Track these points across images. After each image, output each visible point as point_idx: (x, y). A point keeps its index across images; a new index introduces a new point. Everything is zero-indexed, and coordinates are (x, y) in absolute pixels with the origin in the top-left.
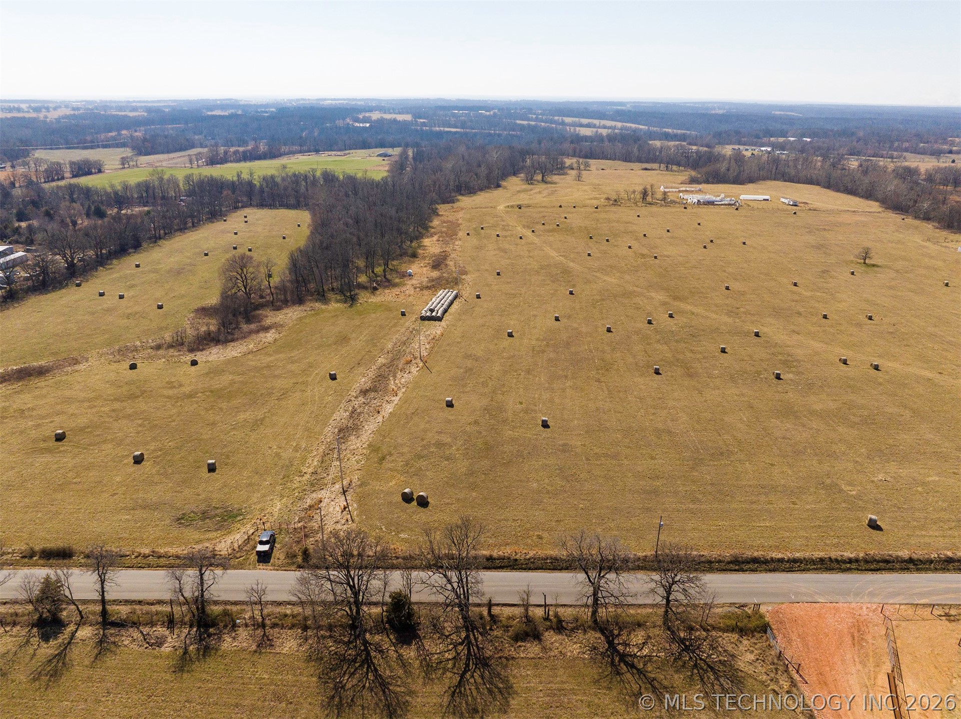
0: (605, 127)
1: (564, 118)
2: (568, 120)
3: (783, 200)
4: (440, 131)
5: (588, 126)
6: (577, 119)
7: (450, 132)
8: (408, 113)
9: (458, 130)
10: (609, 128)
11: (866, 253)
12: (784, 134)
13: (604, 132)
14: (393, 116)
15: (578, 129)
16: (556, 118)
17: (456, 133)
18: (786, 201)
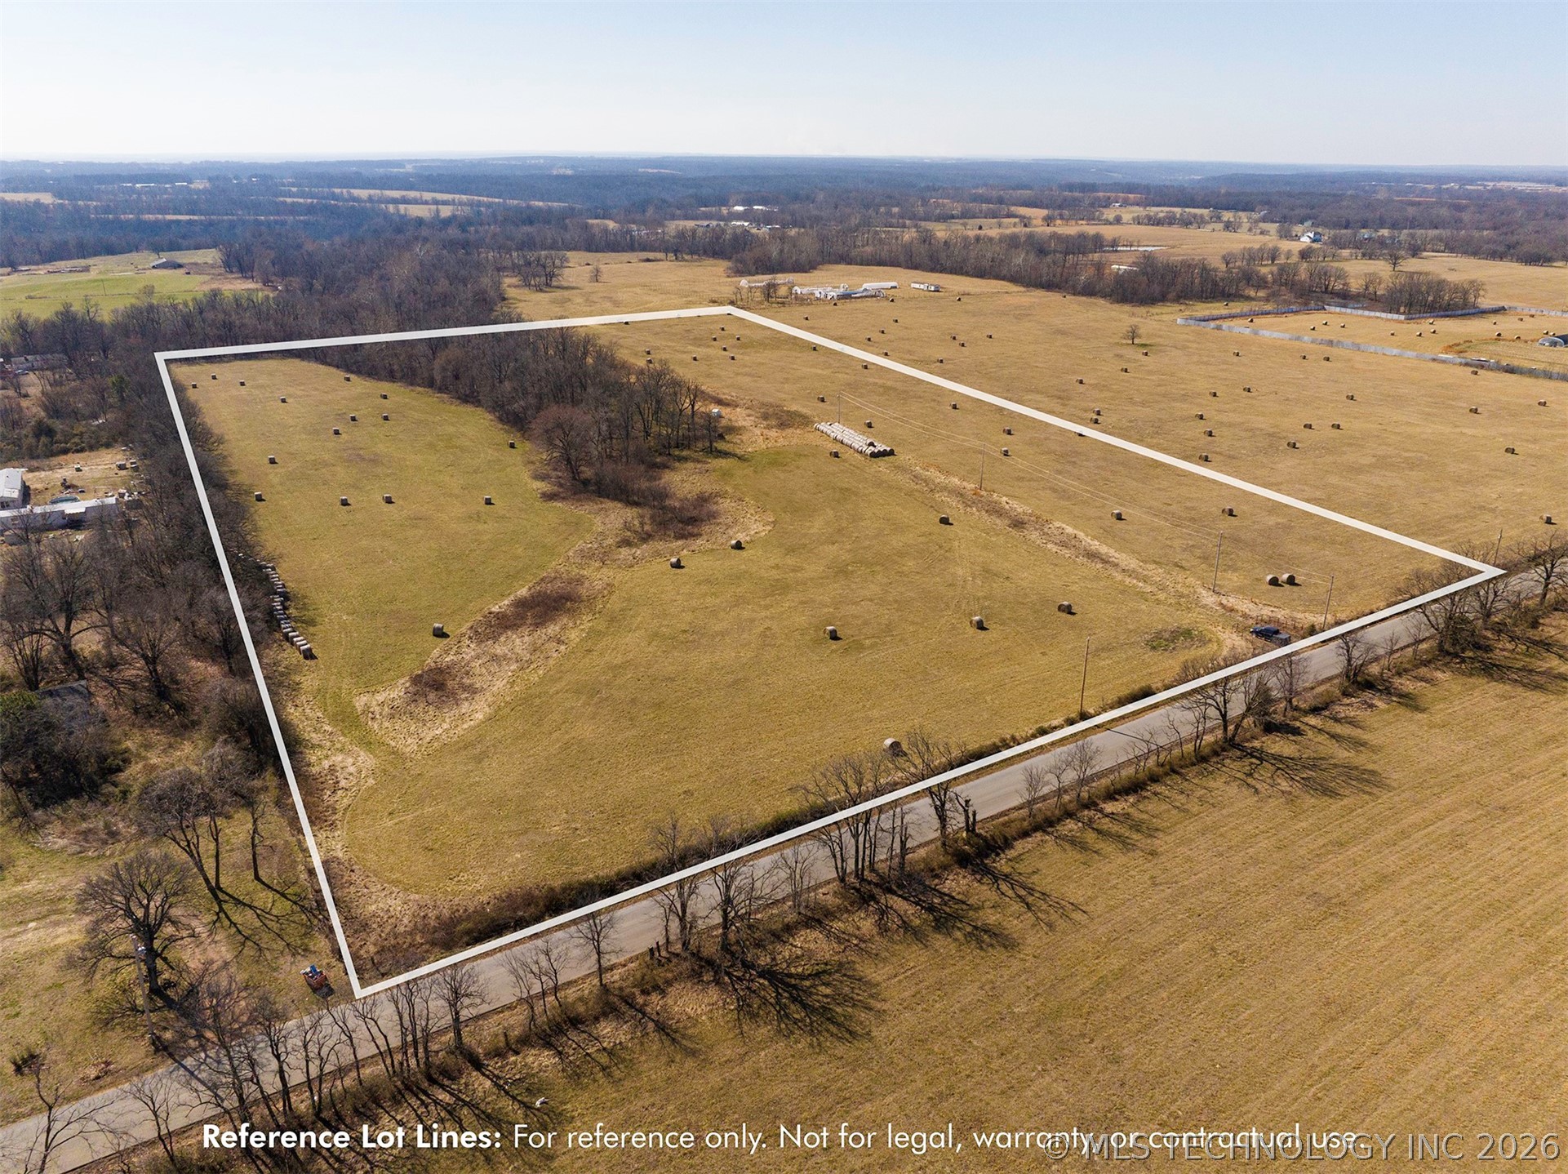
0: (445, 203)
1: (352, 191)
2: (363, 193)
3: (917, 286)
4: (157, 221)
5: (415, 202)
6: (378, 192)
7: (178, 222)
8: (45, 190)
9: (196, 218)
10: (453, 203)
11: (1133, 332)
12: (724, 202)
13: (446, 212)
14: (32, 197)
15: (402, 207)
16: (337, 191)
17: (190, 222)
18: (922, 287)
